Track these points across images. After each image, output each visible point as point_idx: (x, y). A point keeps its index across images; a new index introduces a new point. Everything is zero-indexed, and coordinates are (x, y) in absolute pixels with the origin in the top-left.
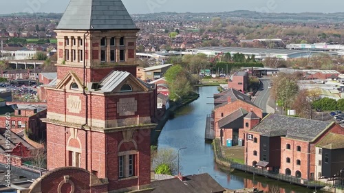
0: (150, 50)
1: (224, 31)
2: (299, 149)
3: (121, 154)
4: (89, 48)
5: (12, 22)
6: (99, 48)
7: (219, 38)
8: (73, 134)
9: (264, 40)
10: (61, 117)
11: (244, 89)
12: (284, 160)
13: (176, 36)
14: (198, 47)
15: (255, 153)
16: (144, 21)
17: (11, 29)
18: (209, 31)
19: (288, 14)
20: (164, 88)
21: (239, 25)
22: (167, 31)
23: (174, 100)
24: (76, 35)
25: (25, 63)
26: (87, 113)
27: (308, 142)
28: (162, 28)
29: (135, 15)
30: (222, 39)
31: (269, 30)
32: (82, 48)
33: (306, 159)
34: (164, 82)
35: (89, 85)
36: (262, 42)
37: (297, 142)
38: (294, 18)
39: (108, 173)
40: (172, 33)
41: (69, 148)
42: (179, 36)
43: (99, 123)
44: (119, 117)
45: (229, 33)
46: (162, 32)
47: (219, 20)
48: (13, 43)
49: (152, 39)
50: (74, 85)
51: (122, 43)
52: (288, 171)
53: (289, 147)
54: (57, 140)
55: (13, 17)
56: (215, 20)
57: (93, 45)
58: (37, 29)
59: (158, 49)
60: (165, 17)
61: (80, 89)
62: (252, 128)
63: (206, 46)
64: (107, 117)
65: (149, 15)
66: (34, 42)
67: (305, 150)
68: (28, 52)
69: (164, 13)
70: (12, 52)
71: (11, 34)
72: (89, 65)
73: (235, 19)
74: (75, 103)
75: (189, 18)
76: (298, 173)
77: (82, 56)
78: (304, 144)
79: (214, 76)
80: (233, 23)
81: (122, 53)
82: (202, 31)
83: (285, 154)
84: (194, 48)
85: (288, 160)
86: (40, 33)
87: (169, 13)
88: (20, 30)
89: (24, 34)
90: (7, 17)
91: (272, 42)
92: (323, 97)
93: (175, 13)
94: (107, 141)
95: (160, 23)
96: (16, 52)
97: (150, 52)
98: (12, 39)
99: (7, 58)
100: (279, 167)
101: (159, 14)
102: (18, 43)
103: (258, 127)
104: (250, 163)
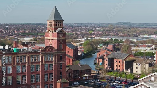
0: (80, 38)
1: (114, 31)
2: (119, 62)
3: (60, 44)
4: (54, 24)
5: (21, 27)
6: (56, 24)
7: (110, 33)
8: (50, 41)
9: (129, 34)
10: (48, 38)
11: (113, 50)
12: (115, 66)
13: (92, 33)
14: (100, 36)
15: (107, 64)
16: (79, 26)
17: (21, 30)
18: (107, 30)
19: (145, 23)
20: (82, 49)
21: (121, 28)
22: (88, 31)
23: (86, 53)
24: (51, 21)
25: (29, 42)
26: (53, 36)
27: (122, 60)
28: (87, 29)
29: (75, 24)
30: (112, 34)
31: (133, 30)
32: (52, 24)
33: (121, 65)
34: (83, 47)
35: (54, 31)
36: (128, 35)
37: (119, 60)
38: (147, 25)
39: (57, 48)
40: (90, 31)
41: (50, 44)
42: (93, 32)
43: (56, 38)
44: (60, 37)
45: (115, 31)
46: (86, 31)
47: (112, 26)
48: (23, 35)
49: (82, 34)
50: (51, 31)
51: (60, 23)
52: (116, 69)
53: (116, 61)
54: (47, 43)
55: (21, 24)
56: (110, 26)
57: (54, 23)
58: (32, 29)
59: (83, 37)
60: (89, 25)
61: (52, 32)
62: (106, 57)
63: (104, 36)
64: (57, 37)
65: (82, 24)
66: (31, 34)
67: (121, 62)
68: (29, 38)
69: (88, 23)
70: (23, 38)
71: (21, 32)
72: (54, 27)
73: (120, 25)
74: (51, 35)
75: (99, 25)
76: (119, 70)
77: (52, 25)
78: (121, 60)
79: (103, 46)
80: (119, 27)
81: (60, 25)
82: (104, 30)
83: (116, 64)
84: (98, 37)
85: (116, 66)
86: (33, 31)
87: (91, 23)
88: (25, 30)
89: (27, 31)
90: (19, 24)
91: (133, 35)
92: (139, 51)
93: (93, 23)
94: (57, 42)
95: (86, 27)
96: (24, 38)
97: (80, 39)
98: (22, 33)
99: (21, 40)
100: (114, 68)
101: (86, 23)
102: (25, 35)
103: (108, 56)
104: (105, 68)
